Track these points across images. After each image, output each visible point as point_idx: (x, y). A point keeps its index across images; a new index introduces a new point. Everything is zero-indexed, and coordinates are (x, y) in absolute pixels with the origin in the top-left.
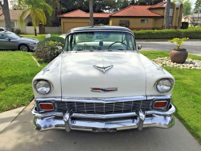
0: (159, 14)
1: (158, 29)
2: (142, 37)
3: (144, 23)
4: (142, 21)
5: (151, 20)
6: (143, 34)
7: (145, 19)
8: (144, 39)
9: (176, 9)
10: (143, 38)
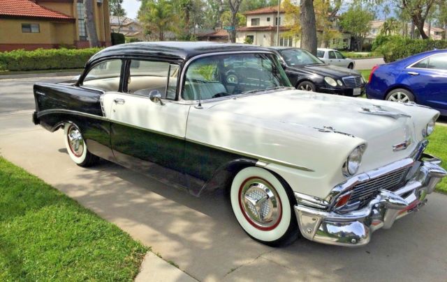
0: (64, 15)
1: (69, 47)
2: (45, 66)
3: (31, 32)
4: (23, 26)
5: (46, 27)
6: (47, 58)
7: (33, 23)
8: (50, 69)
9: (96, 4)
10: (46, 68)
